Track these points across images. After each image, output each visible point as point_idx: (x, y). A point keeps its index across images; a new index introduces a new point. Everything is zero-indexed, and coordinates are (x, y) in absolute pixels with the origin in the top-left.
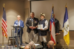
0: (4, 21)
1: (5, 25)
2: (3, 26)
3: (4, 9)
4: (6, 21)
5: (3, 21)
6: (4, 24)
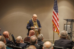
0: (56, 13)
1: (56, 18)
2: (53, 19)
4: (57, 13)
5: (54, 12)
6: (55, 17)
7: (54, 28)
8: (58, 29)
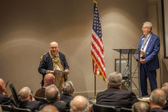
0: (97, 37)
1: (98, 48)
2: (93, 50)
3: (95, 7)
4: (100, 37)
5: (93, 37)
6: (96, 45)
7: (95, 68)
8: (103, 70)
